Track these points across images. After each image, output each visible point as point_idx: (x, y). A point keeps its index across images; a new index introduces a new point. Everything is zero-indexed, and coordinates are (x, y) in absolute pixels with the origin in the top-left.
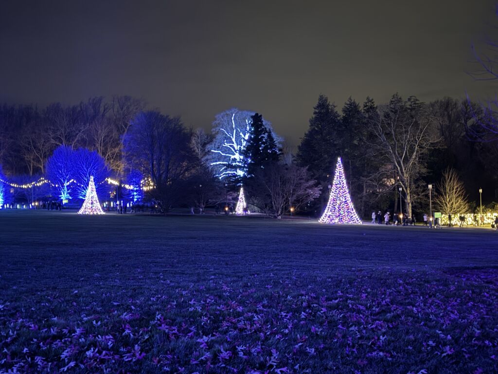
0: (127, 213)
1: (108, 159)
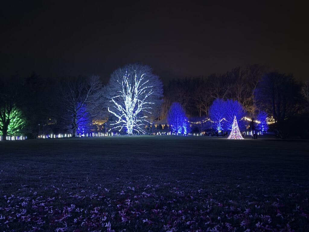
0: (258, 138)
1: (244, 105)
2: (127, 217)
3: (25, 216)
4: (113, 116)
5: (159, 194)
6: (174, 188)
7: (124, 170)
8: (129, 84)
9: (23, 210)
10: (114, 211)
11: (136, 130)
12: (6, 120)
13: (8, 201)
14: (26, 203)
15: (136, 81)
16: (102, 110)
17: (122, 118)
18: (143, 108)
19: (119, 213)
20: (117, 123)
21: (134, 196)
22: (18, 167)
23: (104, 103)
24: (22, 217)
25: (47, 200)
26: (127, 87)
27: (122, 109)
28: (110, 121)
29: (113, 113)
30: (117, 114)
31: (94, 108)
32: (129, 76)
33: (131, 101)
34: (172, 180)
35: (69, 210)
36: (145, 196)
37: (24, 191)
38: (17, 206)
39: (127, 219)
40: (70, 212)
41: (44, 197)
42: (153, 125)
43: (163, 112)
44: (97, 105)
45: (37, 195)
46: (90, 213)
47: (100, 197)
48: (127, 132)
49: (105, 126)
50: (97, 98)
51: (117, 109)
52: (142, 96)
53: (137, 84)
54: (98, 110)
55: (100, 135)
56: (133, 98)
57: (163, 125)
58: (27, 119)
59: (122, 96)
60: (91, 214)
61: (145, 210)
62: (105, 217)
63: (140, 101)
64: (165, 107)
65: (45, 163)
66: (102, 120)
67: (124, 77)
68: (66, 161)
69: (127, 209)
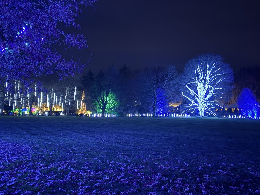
2: (207, 190)
3: (124, 179)
4: (186, 100)
5: (235, 172)
6: (249, 168)
7: (199, 147)
8: (201, 72)
9: (122, 174)
10: (195, 183)
11: (208, 112)
12: (105, 101)
13: (110, 165)
14: (124, 168)
15: (208, 69)
16: (177, 94)
17: (194, 101)
18: (214, 93)
19: (199, 185)
20: (190, 106)
21: (211, 172)
22: (115, 139)
23: (179, 88)
24: (122, 179)
25: (138, 167)
26: (199, 74)
27: (195, 94)
28: (184, 104)
29: (186, 97)
30: (190, 98)
31: (171, 93)
32: (201, 65)
33: (203, 87)
34: (246, 161)
35: (157, 178)
36: (222, 173)
37: (121, 158)
38: (117, 170)
39: (208, 192)
40: (158, 179)
41: (136, 164)
42: (223, 109)
43: (234, 97)
44: (173, 91)
45: (130, 162)
46: (174, 182)
47: (181, 169)
48: (199, 114)
49: (179, 108)
50: (173, 85)
51: (190, 94)
52: (213, 83)
53: (209, 72)
54: (174, 94)
55: (175, 115)
56: (204, 84)
57: (234, 109)
58: (119, 101)
59: (195, 83)
60: (175, 184)
61: (223, 186)
62: (187, 188)
63: (211, 87)
64: (235, 92)
65: (134, 137)
66: (177, 103)
67: (197, 66)
68: (150, 136)
69: (207, 183)
